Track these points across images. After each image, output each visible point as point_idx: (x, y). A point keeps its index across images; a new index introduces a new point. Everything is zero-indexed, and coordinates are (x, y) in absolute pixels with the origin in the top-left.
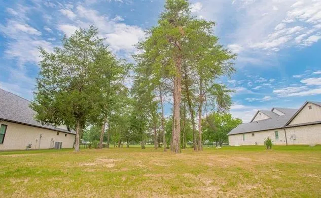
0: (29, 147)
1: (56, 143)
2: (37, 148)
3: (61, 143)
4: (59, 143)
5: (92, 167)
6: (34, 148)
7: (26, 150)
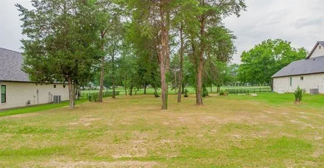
0: (29, 103)
1: (54, 96)
2: (36, 103)
3: (60, 96)
4: (57, 96)
5: (74, 126)
6: (33, 104)
7: (26, 107)
